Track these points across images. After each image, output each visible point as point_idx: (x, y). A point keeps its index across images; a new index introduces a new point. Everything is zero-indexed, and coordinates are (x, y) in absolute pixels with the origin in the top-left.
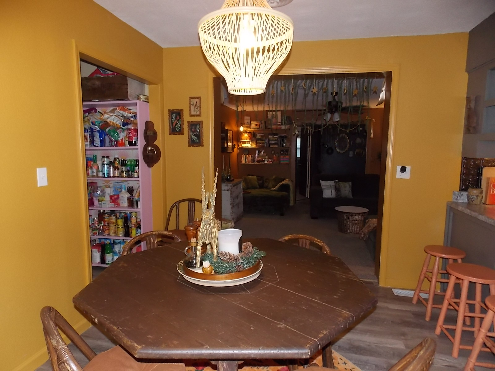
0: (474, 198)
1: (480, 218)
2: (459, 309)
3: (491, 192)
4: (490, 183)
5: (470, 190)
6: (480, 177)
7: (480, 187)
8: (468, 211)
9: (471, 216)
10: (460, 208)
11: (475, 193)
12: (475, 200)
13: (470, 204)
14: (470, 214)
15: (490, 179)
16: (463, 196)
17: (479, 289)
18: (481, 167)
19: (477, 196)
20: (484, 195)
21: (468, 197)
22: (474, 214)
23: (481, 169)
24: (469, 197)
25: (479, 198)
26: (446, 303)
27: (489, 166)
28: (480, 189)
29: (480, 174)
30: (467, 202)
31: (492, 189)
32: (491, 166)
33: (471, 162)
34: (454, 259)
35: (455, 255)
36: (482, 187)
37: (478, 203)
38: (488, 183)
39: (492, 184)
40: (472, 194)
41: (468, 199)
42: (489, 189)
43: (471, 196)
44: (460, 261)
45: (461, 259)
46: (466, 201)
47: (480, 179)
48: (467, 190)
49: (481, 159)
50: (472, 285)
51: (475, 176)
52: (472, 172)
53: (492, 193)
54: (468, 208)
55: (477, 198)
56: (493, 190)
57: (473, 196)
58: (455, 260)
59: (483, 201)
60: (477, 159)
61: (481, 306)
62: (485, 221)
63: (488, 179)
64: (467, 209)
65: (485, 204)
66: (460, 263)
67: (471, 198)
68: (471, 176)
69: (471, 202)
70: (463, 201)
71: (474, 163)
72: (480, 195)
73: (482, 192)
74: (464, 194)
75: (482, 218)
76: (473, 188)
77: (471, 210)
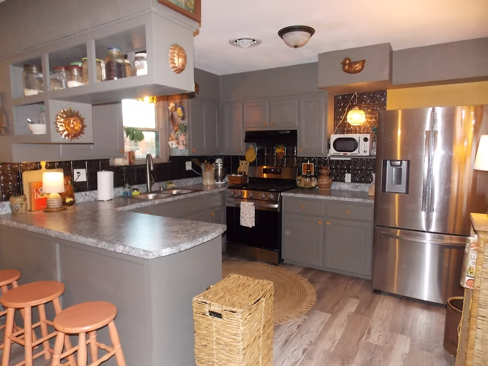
0: (18, 207)
1: (29, 230)
2: (25, 343)
3: (34, 197)
4: (32, 188)
5: (12, 198)
6: (21, 183)
7: (23, 194)
8: (15, 224)
9: (19, 229)
10: (4, 222)
11: (19, 201)
12: (19, 209)
13: (14, 214)
14: (17, 227)
15: (32, 184)
16: (5, 206)
17: (42, 309)
18: (20, 172)
19: (21, 204)
20: (28, 201)
21: (11, 207)
22: (23, 226)
23: (20, 174)
24: (13, 207)
25: (24, 206)
26: (8, 342)
27: (28, 170)
28: (23, 196)
29: (20, 180)
30: (11, 212)
31: (35, 194)
32: (30, 170)
33: (8, 167)
34: (8, 285)
35: (8, 279)
36: (25, 193)
37: (24, 211)
38: (30, 189)
39: (35, 189)
40: (15, 203)
41: (11, 209)
42: (32, 194)
43: (14, 205)
44: (15, 285)
45: (17, 280)
46: (9, 211)
47: (21, 185)
48: (9, 198)
49: (19, 163)
50: (34, 308)
51: (15, 183)
52: (11, 178)
53: (36, 198)
54: (13, 220)
55: (22, 207)
56: (37, 195)
57: (17, 205)
58: (10, 286)
59: (29, 208)
60: (15, 164)
61: (47, 324)
62: (36, 231)
63: (30, 184)
64: (13, 222)
65: (32, 211)
66: (17, 288)
67: (15, 207)
68: (11, 183)
69: (16, 212)
70: (6, 213)
71: (11, 167)
72: (24, 202)
73: (25, 199)
74: (6, 205)
75: (32, 228)
76: (15, 196)
77: (17, 222)
